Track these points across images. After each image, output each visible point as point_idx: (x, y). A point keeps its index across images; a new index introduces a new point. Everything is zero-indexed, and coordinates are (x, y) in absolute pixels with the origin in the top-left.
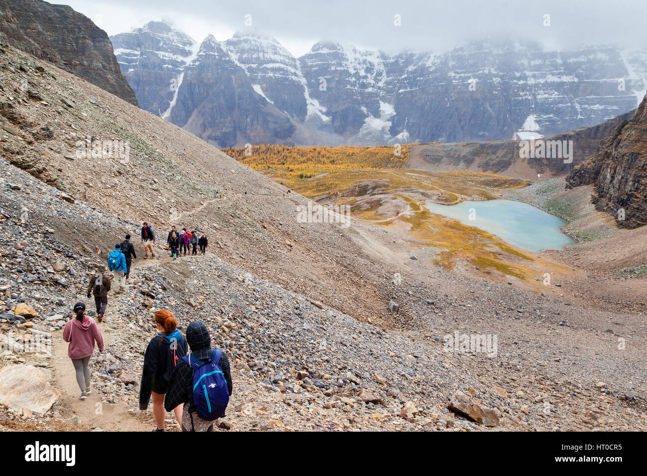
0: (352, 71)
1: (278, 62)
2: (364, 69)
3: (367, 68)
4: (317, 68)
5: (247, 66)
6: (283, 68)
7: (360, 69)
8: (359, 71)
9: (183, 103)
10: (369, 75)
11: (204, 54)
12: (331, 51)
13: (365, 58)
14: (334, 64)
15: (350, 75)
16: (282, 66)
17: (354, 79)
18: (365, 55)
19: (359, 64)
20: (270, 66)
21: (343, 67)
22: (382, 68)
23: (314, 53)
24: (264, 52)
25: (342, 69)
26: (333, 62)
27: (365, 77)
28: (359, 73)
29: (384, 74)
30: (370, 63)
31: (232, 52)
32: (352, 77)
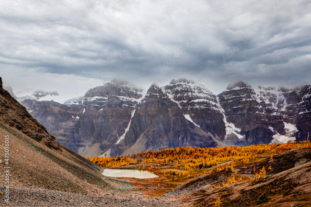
0: (259, 101)
1: (202, 98)
2: (268, 100)
3: (271, 98)
4: (232, 101)
5: (180, 102)
6: (207, 102)
7: (265, 99)
8: (265, 101)
9: (133, 129)
10: (273, 104)
11: (149, 95)
12: (242, 88)
13: (268, 91)
14: (244, 97)
15: (257, 104)
16: (205, 100)
17: (261, 107)
18: (268, 90)
19: (264, 96)
20: (197, 101)
21: (252, 98)
22: (283, 97)
23: (229, 90)
24: (192, 92)
25: (251, 99)
26: (244, 96)
27: (270, 105)
28: (265, 102)
29: (285, 102)
30: (272, 94)
31: (169, 93)
32: (259, 105)
